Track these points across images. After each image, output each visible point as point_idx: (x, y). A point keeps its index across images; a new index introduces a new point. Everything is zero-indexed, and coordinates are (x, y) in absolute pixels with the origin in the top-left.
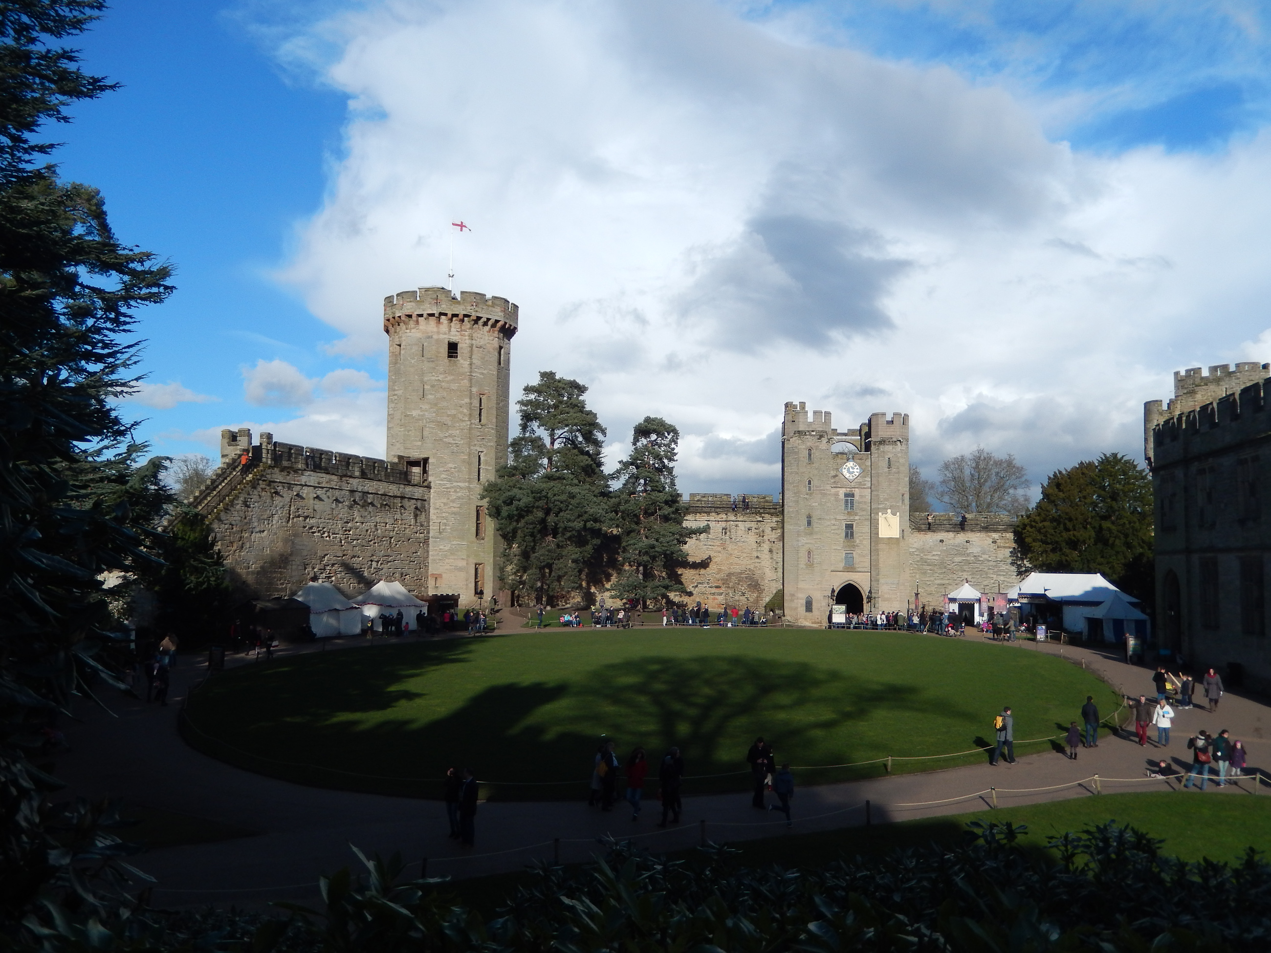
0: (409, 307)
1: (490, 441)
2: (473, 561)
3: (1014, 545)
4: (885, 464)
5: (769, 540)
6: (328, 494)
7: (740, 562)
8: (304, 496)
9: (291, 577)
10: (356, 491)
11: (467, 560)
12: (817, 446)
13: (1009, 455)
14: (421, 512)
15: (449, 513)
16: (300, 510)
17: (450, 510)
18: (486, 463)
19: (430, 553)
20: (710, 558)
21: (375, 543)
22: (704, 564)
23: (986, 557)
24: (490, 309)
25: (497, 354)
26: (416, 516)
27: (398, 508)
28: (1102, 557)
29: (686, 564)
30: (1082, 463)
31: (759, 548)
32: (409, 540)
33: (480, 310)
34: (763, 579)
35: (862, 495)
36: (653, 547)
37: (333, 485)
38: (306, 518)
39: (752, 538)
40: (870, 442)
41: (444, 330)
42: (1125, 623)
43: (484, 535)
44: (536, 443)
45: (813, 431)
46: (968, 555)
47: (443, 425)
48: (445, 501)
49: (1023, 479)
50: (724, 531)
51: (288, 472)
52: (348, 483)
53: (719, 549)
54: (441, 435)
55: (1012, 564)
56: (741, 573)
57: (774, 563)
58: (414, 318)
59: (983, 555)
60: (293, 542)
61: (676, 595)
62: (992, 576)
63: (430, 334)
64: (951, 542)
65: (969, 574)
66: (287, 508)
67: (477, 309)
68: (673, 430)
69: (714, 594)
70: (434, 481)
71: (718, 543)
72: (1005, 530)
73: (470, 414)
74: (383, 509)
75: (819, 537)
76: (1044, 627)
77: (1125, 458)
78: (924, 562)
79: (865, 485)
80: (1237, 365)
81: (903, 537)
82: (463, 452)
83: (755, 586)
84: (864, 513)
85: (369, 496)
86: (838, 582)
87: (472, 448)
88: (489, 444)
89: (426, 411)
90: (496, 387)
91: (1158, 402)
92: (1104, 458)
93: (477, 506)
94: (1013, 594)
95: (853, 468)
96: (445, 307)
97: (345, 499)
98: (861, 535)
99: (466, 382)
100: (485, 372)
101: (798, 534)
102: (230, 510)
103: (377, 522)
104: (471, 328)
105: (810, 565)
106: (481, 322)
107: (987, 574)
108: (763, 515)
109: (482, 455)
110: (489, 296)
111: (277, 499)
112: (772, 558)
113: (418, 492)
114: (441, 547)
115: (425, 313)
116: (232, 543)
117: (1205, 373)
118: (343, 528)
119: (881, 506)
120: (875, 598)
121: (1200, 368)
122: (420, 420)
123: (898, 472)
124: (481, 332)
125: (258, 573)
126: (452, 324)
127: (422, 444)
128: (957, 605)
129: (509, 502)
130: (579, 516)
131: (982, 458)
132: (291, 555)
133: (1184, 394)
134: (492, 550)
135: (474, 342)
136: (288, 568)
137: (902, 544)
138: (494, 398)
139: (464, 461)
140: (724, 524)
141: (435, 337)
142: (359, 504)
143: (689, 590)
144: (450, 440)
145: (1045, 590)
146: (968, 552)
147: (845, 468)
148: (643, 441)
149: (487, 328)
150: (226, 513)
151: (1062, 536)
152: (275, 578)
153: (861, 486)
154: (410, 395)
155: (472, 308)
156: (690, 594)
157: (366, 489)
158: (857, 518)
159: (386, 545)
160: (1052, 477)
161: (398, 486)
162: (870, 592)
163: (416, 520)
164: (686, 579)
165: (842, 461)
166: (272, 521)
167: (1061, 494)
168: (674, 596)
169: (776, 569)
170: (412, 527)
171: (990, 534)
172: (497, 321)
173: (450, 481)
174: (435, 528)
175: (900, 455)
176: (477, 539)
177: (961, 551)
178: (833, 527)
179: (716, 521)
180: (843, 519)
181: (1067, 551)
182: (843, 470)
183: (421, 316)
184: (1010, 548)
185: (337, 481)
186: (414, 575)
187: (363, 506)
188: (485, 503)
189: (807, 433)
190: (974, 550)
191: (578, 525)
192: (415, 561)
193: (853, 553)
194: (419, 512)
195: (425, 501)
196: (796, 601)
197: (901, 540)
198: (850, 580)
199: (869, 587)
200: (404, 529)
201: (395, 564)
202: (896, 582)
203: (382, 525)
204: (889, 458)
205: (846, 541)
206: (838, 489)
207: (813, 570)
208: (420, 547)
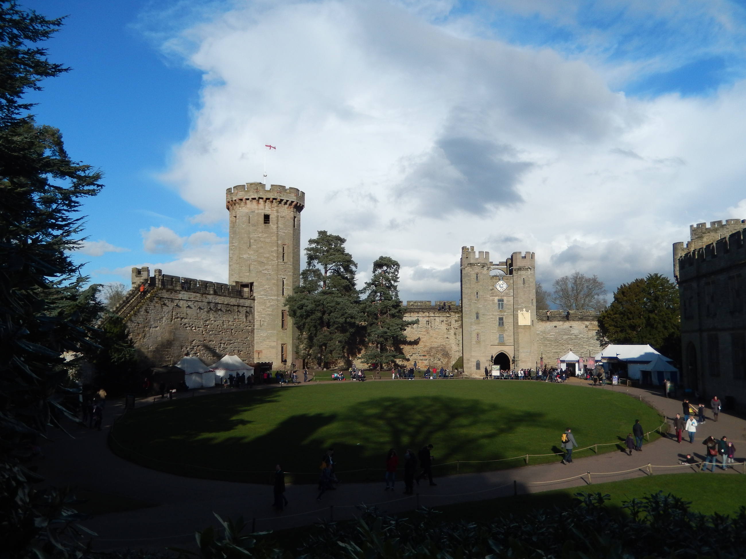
0: (241, 195)
1: (289, 272)
2: (280, 342)
3: (598, 329)
4: (522, 282)
5: (454, 327)
6: (195, 304)
7: (437, 341)
8: (181, 306)
9: (173, 354)
10: (211, 303)
11: (277, 342)
12: (481, 272)
13: (594, 276)
14: (250, 314)
15: (266, 315)
16: (178, 314)
17: (266, 313)
18: (287, 285)
19: (255, 338)
20: (419, 338)
21: (223, 333)
22: (416, 342)
23: (582, 335)
24: (289, 194)
25: (292, 221)
26: (246, 316)
27: (236, 312)
28: (650, 335)
29: (405, 342)
30: (637, 279)
31: (448, 332)
32: (243, 331)
33: (282, 195)
34: (451, 350)
35: (508, 300)
36: (386, 333)
37: (198, 299)
38: (182, 318)
39: (444, 327)
40: (512, 269)
41: (262, 207)
42: (665, 374)
43: (286, 327)
44: (317, 273)
45: (479, 263)
46: (571, 335)
47: (261, 263)
48: (263, 307)
49: (603, 290)
50: (427, 322)
51: (171, 292)
52: (206, 298)
53: (425, 333)
54: (261, 269)
55: (597, 340)
56: (438, 347)
57: (457, 341)
58: (244, 200)
59: (580, 335)
60: (174, 334)
61: (400, 361)
62: (585, 347)
63: (253, 210)
64: (561, 327)
65: (572, 346)
66: (171, 313)
67: (280, 195)
68: (396, 264)
69: (422, 360)
70: (257, 296)
71: (424, 330)
72: (593, 320)
73: (277, 256)
74: (227, 312)
75: (483, 325)
76: (617, 377)
77: (662, 277)
78: (545, 339)
79: (510, 294)
80: (727, 221)
81: (533, 324)
82: (273, 279)
83: (446, 355)
84: (510, 311)
85: (219, 305)
86: (495, 351)
87: (279, 276)
88: (289, 274)
89: (252, 255)
90: (292, 240)
91: (681, 243)
92: (650, 276)
93: (282, 310)
94: (598, 357)
95: (502, 285)
96: (261, 195)
97: (205, 307)
98: (508, 324)
99: (274, 238)
100: (286, 231)
101: (471, 324)
102: (137, 315)
103: (224, 321)
104: (277, 206)
105: (478, 342)
106: (283, 203)
107: (582, 345)
108: (450, 313)
109: (285, 280)
110: (287, 187)
111: (165, 308)
112: (456, 338)
113: (247, 303)
114: (262, 335)
115: (250, 198)
116: (139, 334)
117: (708, 226)
118: (204, 324)
119: (519, 307)
120: (517, 361)
121: (705, 223)
122: (248, 260)
123: (529, 287)
124: (283, 208)
125: (154, 351)
126: (266, 204)
127: (249, 274)
128: (565, 364)
129: (301, 307)
130: (343, 315)
131: (578, 277)
132: (174, 340)
133: (696, 238)
134: (291, 336)
135: (279, 214)
136: (172, 348)
137: (532, 329)
138: (291, 247)
139: (274, 284)
140: (427, 319)
141: (256, 212)
142: (213, 310)
143: (407, 358)
144: (266, 272)
145: (617, 355)
146: (571, 333)
147: (498, 285)
148: (379, 271)
149: (287, 206)
150: (135, 316)
151: (626, 323)
152: (164, 354)
153: (507, 295)
154: (242, 246)
155: (277, 194)
156: (408, 360)
157: (217, 301)
158: (505, 314)
159: (229, 334)
160: (620, 288)
161: (236, 299)
162: (514, 357)
163: (247, 319)
164: (406, 351)
165: (496, 281)
166: (162, 321)
167: (625, 298)
168: (399, 362)
169: (458, 345)
170: (244, 323)
171: (584, 322)
172: (292, 202)
173: (266, 295)
174: (257, 323)
175: (530, 276)
176: (283, 330)
177: (567, 332)
178: (492, 320)
179: (422, 317)
180: (497, 314)
181: (630, 331)
182: (497, 286)
183: (248, 199)
184: (596, 330)
185: (200, 296)
186: (246, 351)
187: (215, 311)
188: (287, 308)
189: (475, 265)
190: (575, 331)
191: (342, 320)
192: (246, 343)
193: (503, 335)
194: (248, 314)
195: (252, 307)
196: (470, 363)
197: (532, 326)
198: (502, 351)
199: (513, 354)
200: (239, 325)
201: (234, 345)
202: (529, 351)
203: (226, 322)
204: (524, 279)
205: (499, 327)
206: (494, 297)
207: (480, 345)
208: (249, 335)
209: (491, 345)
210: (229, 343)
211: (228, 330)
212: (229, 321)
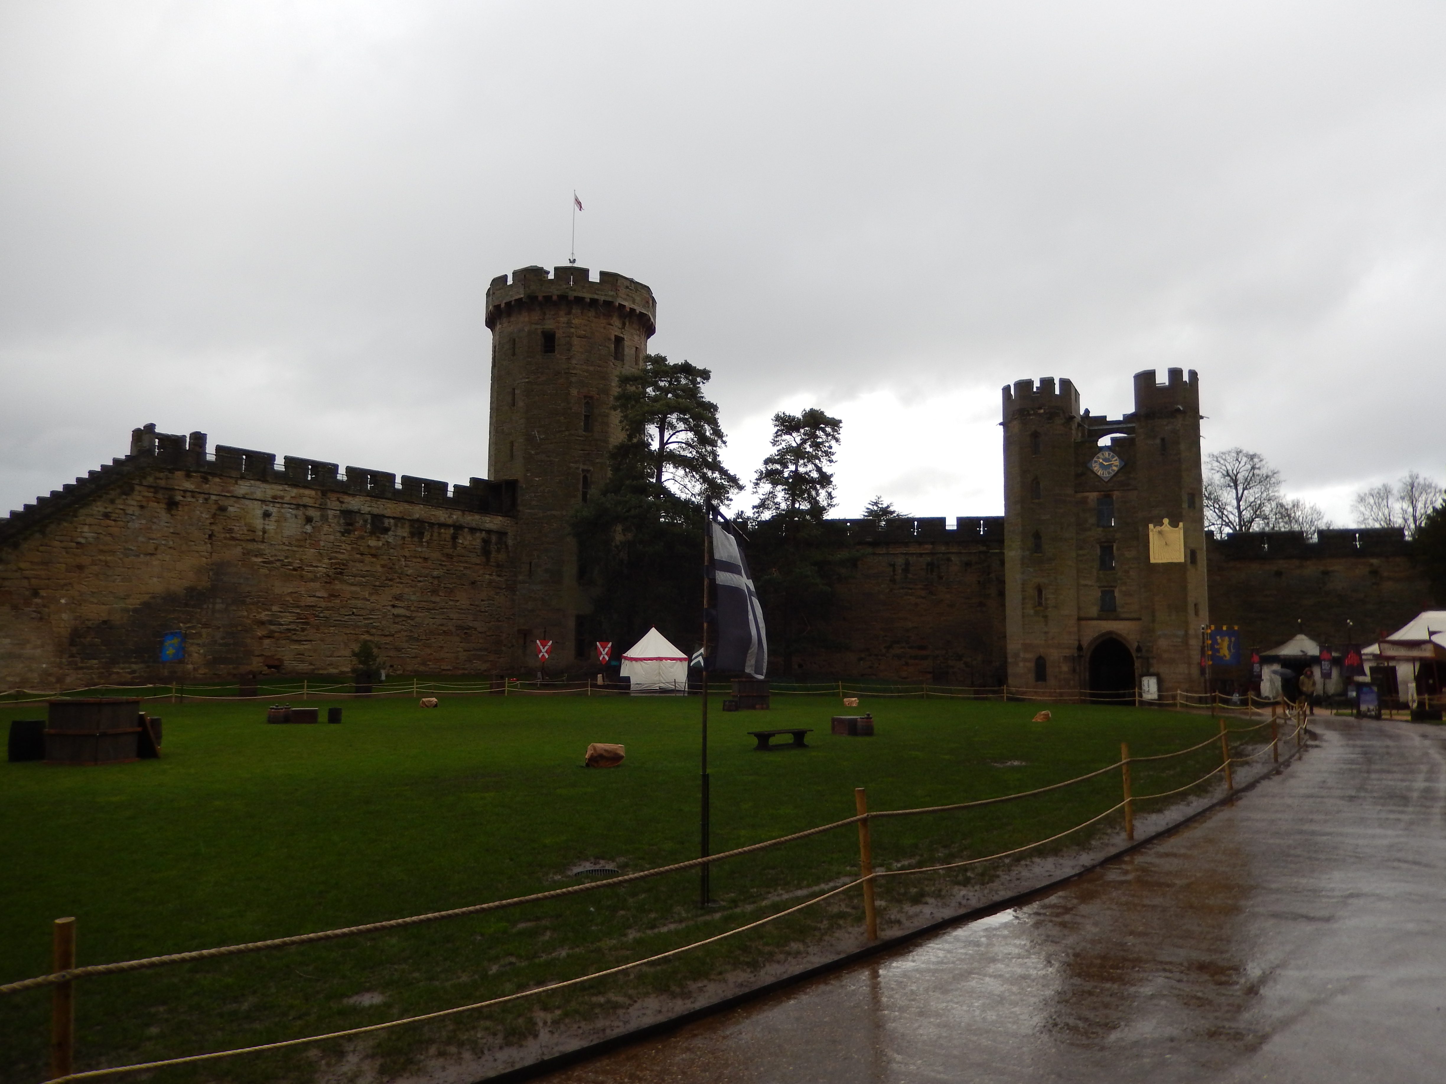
1: (598, 456)
4: (1157, 449)
5: (997, 578)
7: (954, 610)
11: (564, 612)
12: (1048, 430)
14: (499, 548)
15: (541, 550)
17: (542, 547)
18: (594, 485)
19: (517, 603)
24: (596, 286)
25: (610, 345)
31: (983, 590)
32: (474, 583)
33: (579, 288)
35: (1125, 501)
39: (972, 577)
41: (537, 319)
43: (591, 579)
45: (1040, 408)
47: (534, 439)
53: (923, 593)
54: (532, 451)
60: (217, 574)
63: (521, 326)
64: (1295, 574)
67: (574, 287)
70: (523, 510)
73: (569, 423)
75: (1053, 566)
79: (1129, 484)
81: (1193, 561)
84: (1130, 528)
86: (1088, 635)
87: (571, 465)
88: (598, 461)
89: (516, 422)
90: (608, 388)
95: (1108, 461)
96: (534, 289)
98: (1125, 562)
100: (591, 368)
101: (1021, 563)
104: (570, 313)
105: (1041, 609)
106: (584, 305)
108: (988, 543)
109: (588, 475)
110: (594, 272)
114: (531, 595)
119: (1152, 514)
120: (1147, 658)
122: (510, 435)
123: (1179, 461)
124: (586, 318)
127: (514, 464)
132: (214, 589)
135: (574, 330)
136: (205, 607)
137: (1191, 573)
138: (605, 402)
141: (527, 328)
142: (362, 530)
146: (1327, 589)
147: (1096, 462)
149: (594, 313)
152: (174, 619)
153: (1121, 486)
154: (501, 405)
158: (1118, 535)
165: (1090, 451)
170: (480, 566)
172: (607, 303)
173: (542, 508)
174: (523, 570)
175: (1180, 433)
176: (581, 583)
177: (1313, 588)
178: (1080, 552)
180: (1095, 538)
182: (1094, 465)
183: (510, 304)
189: (1031, 412)
190: (1338, 585)
192: (486, 612)
193: (1114, 591)
194: (493, 548)
195: (506, 534)
196: (1021, 664)
197: (1189, 566)
198: (1110, 633)
199: (1138, 642)
200: (462, 569)
201: (443, 613)
202: (1181, 633)
203: (414, 560)
204: (1163, 440)
205: (1101, 572)
206: (1087, 494)
207: (1046, 617)
208: (497, 594)
209: (1080, 619)
210: (423, 608)
211: (419, 579)
212: (426, 559)
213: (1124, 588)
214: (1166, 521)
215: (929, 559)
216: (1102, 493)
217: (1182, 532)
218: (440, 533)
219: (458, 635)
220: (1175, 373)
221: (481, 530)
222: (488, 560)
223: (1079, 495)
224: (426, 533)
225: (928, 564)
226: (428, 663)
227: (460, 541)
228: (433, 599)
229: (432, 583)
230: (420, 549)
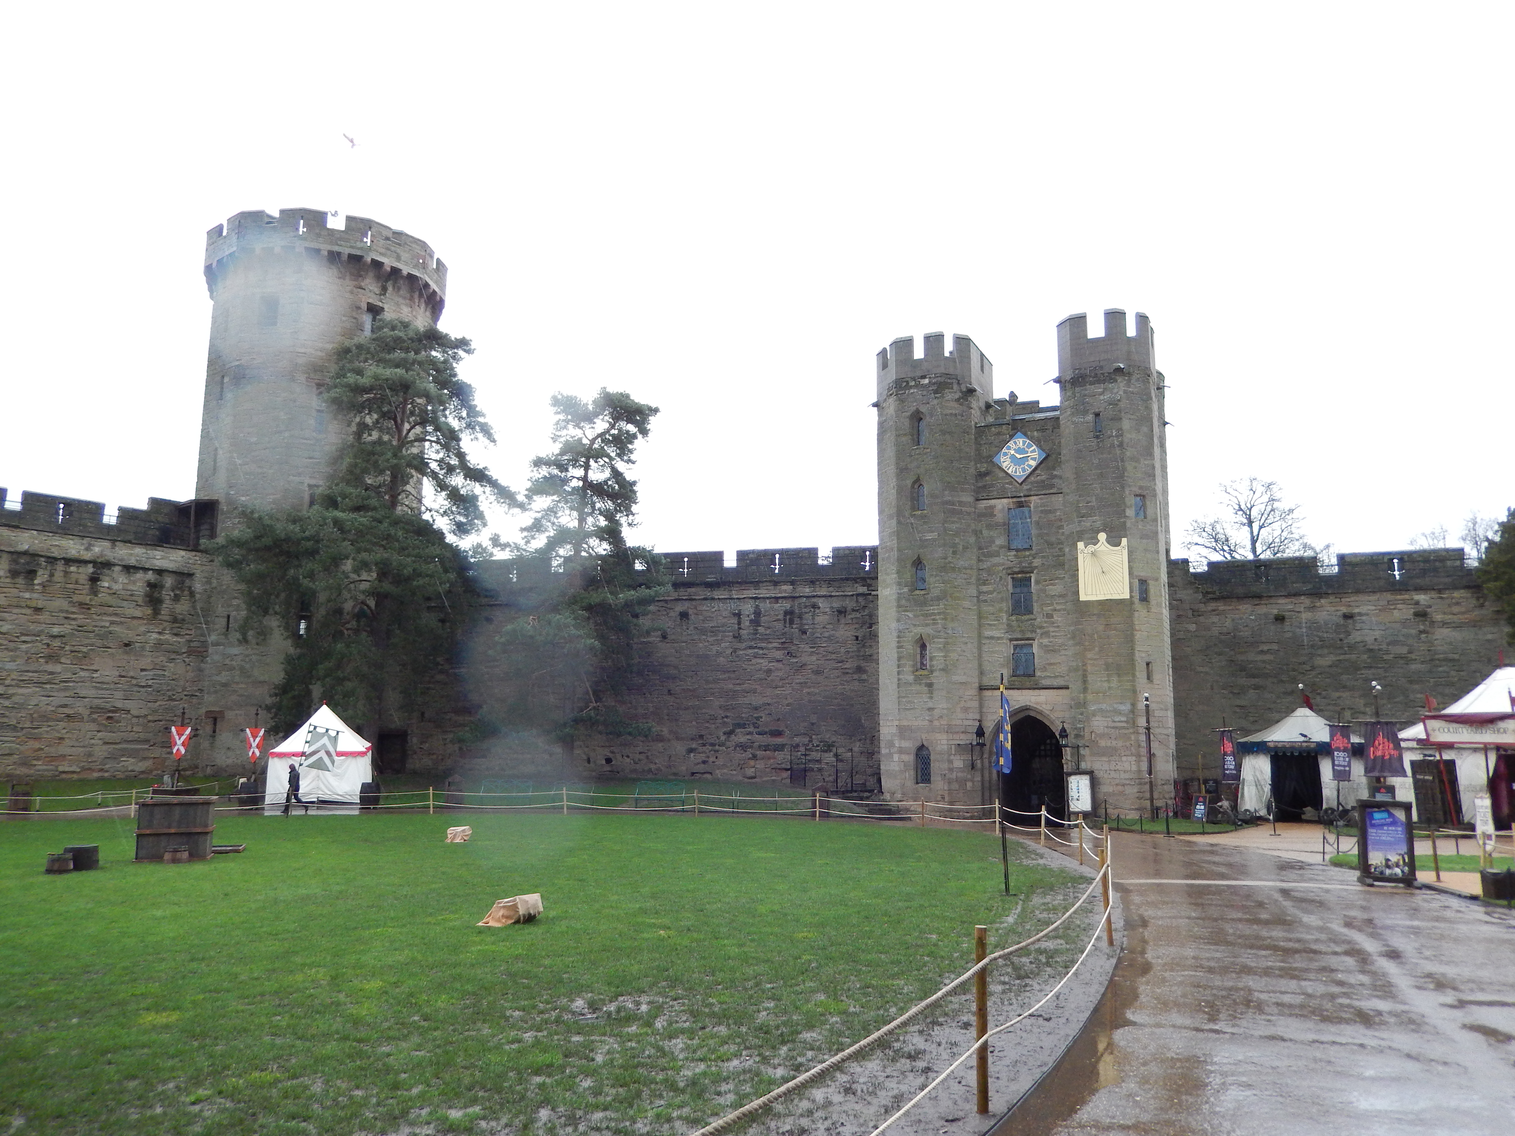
4: (1088, 428)
7: (822, 680)
12: (934, 408)
19: (206, 673)
23: (1401, 650)
31: (863, 649)
33: (312, 237)
35: (1047, 510)
39: (846, 631)
41: (256, 278)
45: (923, 377)
46: (1353, 648)
50: (788, 617)
59: (1391, 648)
63: (236, 291)
64: (1304, 618)
69: (767, 747)
75: (940, 609)
79: (1053, 486)
84: (1054, 550)
89: (223, 422)
95: (1024, 452)
98: (1047, 600)
101: (898, 606)
105: (925, 674)
114: (227, 662)
119: (1081, 528)
120: (1078, 748)
123: (1121, 446)
127: (214, 479)
128: (1267, 759)
135: (305, 294)
141: (242, 294)
147: (1006, 455)
149: (336, 270)
153: (1042, 489)
158: (1036, 562)
165: (998, 440)
171: (1407, 595)
174: (218, 626)
175: (1123, 404)
178: (983, 588)
179: (771, 598)
180: (1005, 567)
182: (1002, 460)
189: (912, 383)
192: (150, 686)
193: (1031, 645)
194: (167, 595)
195: (190, 575)
196: (896, 757)
197: (1138, 605)
198: (1026, 708)
199: (1063, 722)
200: (107, 624)
201: (66, 689)
202: (1126, 707)
203: (16, 611)
204: (1097, 415)
205: (1014, 618)
206: (993, 502)
207: (930, 685)
208: (172, 660)
209: (982, 688)
210: (30, 681)
211: (24, 638)
212: (38, 610)
213: (1045, 641)
214: (1102, 536)
215: (787, 605)
216: (1015, 500)
217: (1125, 552)
218: (66, 573)
219: (94, 721)
220: (1114, 318)
221: (146, 570)
222: (156, 612)
223: (983, 504)
224: (40, 572)
225: (786, 613)
226: (35, 762)
227: (106, 584)
228: (50, 667)
229: (48, 645)
230: (27, 595)
